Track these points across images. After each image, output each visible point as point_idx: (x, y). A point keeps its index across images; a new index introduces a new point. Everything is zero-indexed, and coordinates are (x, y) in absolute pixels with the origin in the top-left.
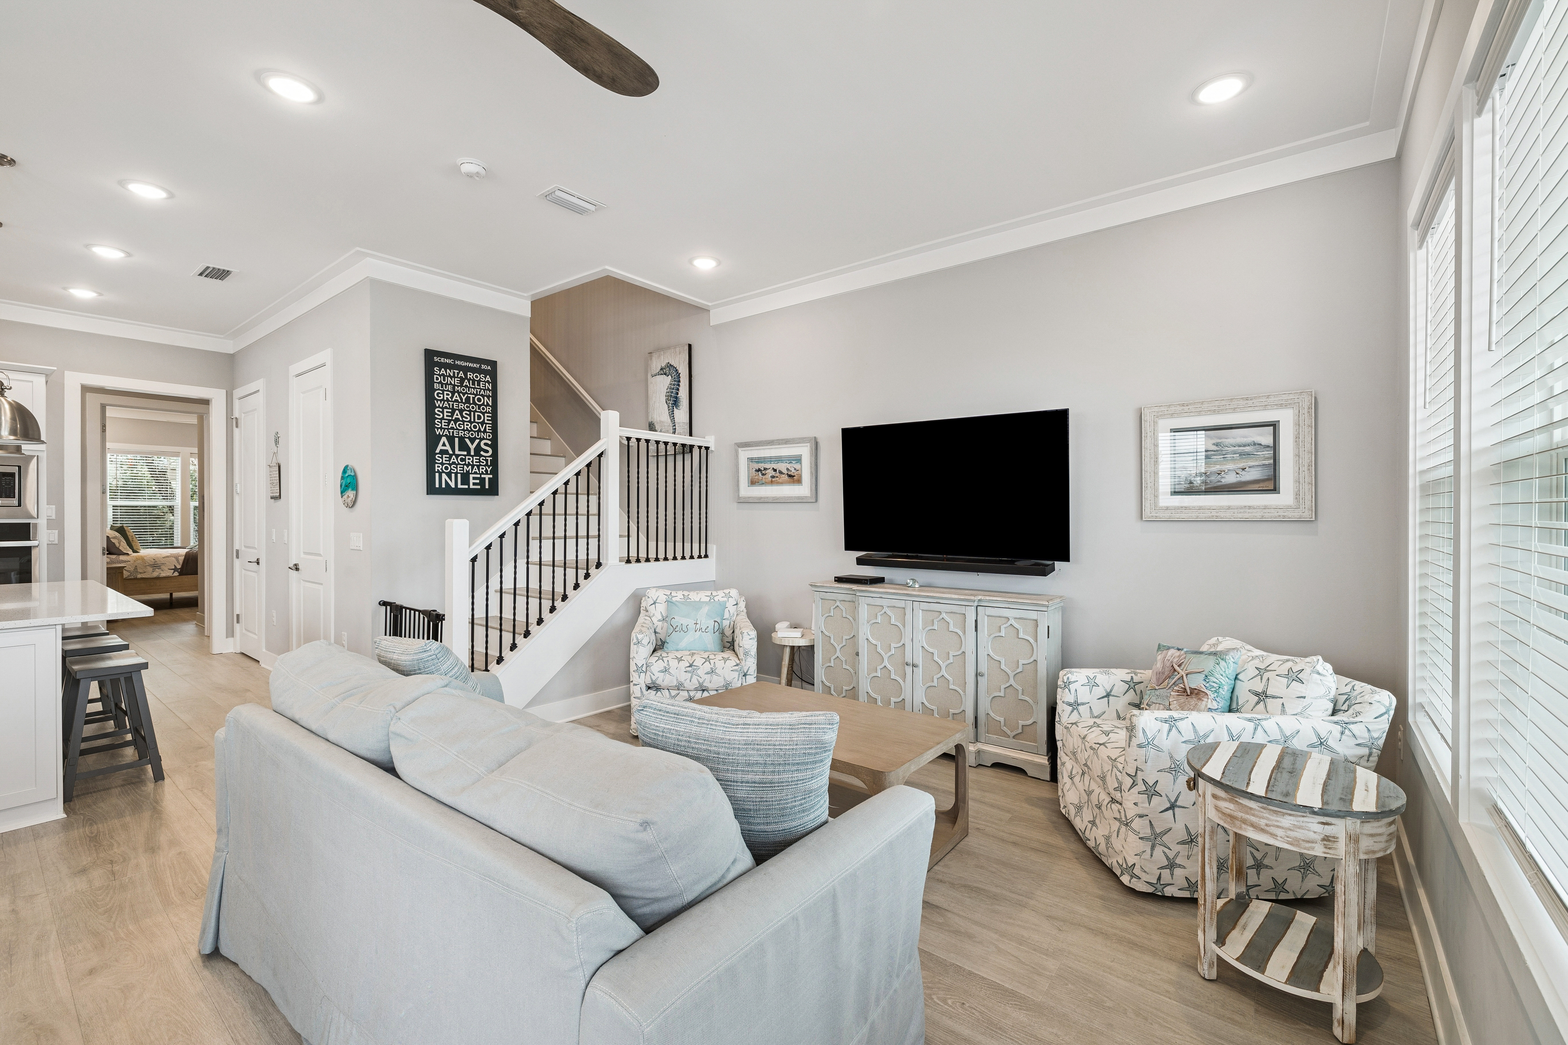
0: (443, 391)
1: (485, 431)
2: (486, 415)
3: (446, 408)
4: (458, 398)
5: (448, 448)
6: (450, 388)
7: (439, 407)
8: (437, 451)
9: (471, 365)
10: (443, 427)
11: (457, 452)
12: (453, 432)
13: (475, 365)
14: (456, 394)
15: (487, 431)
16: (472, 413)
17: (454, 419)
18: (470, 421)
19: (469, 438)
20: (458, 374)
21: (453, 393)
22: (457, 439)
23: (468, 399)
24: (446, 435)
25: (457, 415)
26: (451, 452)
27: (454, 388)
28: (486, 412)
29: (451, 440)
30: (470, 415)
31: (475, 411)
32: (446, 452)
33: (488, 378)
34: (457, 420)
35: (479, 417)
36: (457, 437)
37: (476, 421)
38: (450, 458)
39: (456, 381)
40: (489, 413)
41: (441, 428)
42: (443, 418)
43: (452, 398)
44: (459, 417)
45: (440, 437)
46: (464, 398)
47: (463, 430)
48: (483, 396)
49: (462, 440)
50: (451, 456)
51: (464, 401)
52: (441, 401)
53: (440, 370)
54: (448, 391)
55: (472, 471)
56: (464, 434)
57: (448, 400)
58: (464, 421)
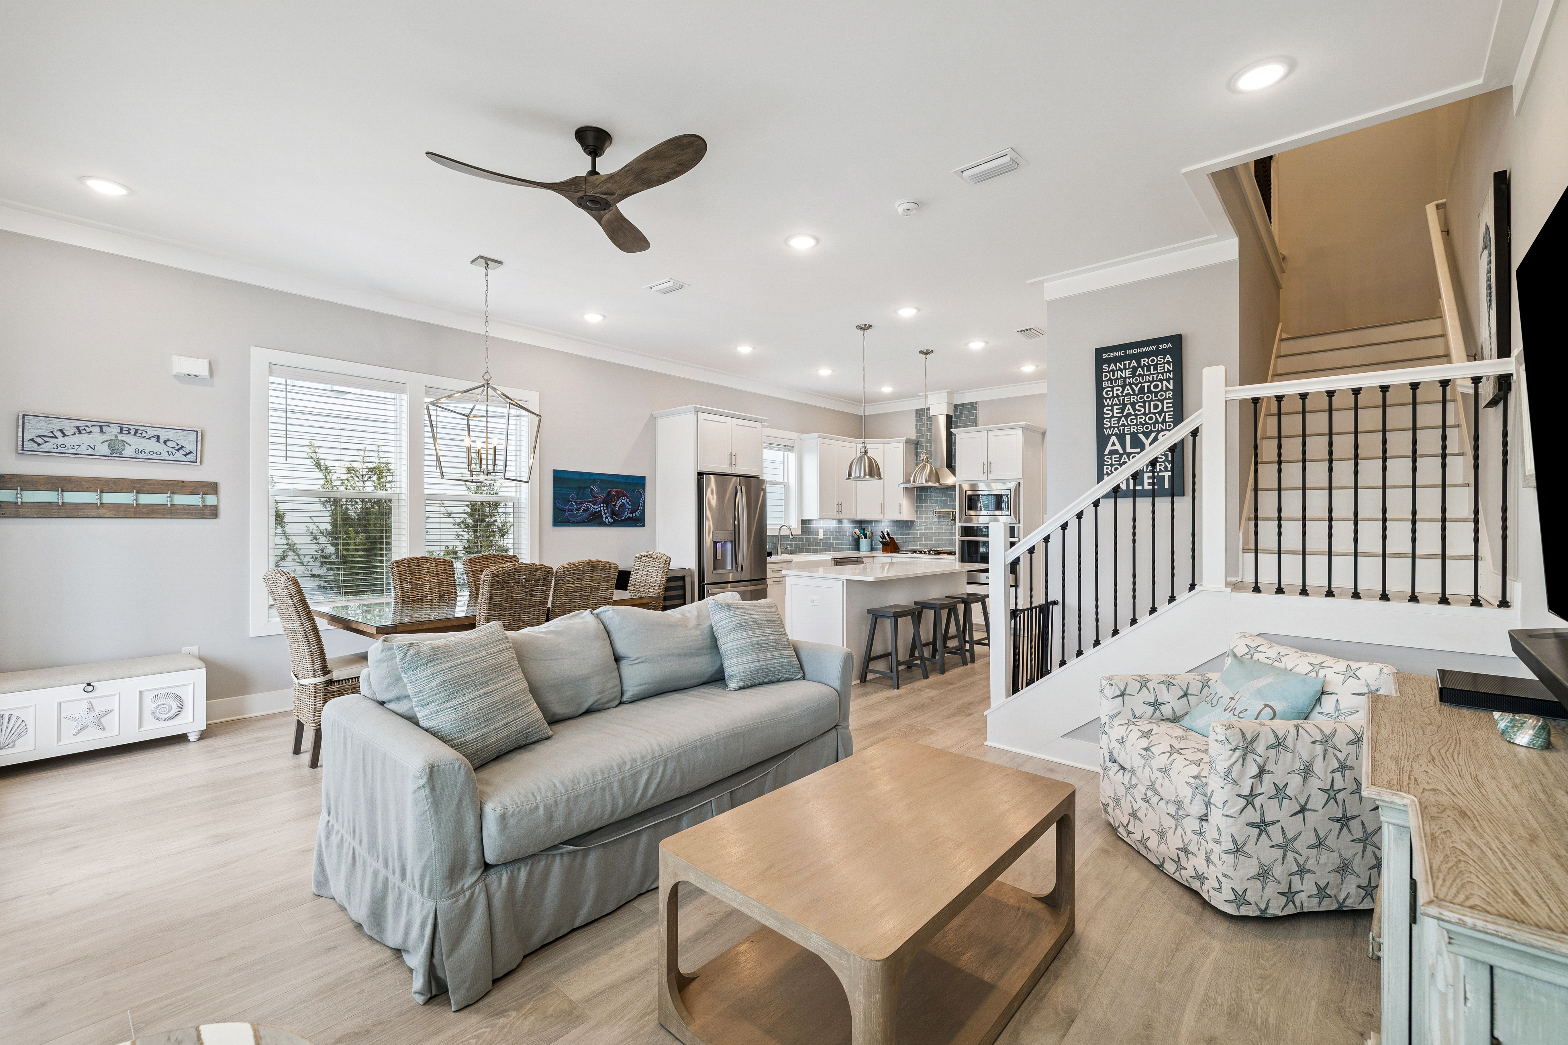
0: (1112, 388)
1: (1164, 421)
2: (1165, 402)
3: (1116, 404)
4: (1130, 391)
5: (1118, 447)
6: (1120, 382)
7: (1108, 405)
8: (1106, 452)
9: (1146, 349)
10: (1112, 425)
11: (1129, 450)
12: (1124, 430)
13: (1151, 348)
14: (1128, 387)
15: (1167, 420)
16: (1147, 404)
17: (1124, 414)
18: (1145, 414)
19: (1144, 433)
20: (1130, 364)
21: (1124, 387)
22: (1128, 437)
23: (1142, 388)
24: (1116, 435)
25: (1129, 409)
26: (1121, 451)
27: (1125, 381)
28: (1165, 399)
29: (1121, 438)
30: (1144, 407)
31: (1152, 400)
32: (1115, 452)
33: (1168, 358)
34: (1129, 415)
35: (1156, 407)
36: (1128, 434)
37: (1152, 411)
38: (1120, 458)
39: (1128, 373)
40: (1169, 398)
41: (1110, 427)
42: (1112, 417)
43: (1122, 392)
44: (1131, 411)
45: (1109, 436)
46: (1136, 389)
47: (1137, 425)
48: (1161, 381)
49: (1134, 436)
50: (1121, 455)
51: (1137, 392)
52: (1110, 398)
53: (1109, 367)
54: (1118, 386)
55: (1147, 470)
56: (1137, 429)
57: (1118, 396)
58: (1136, 415)
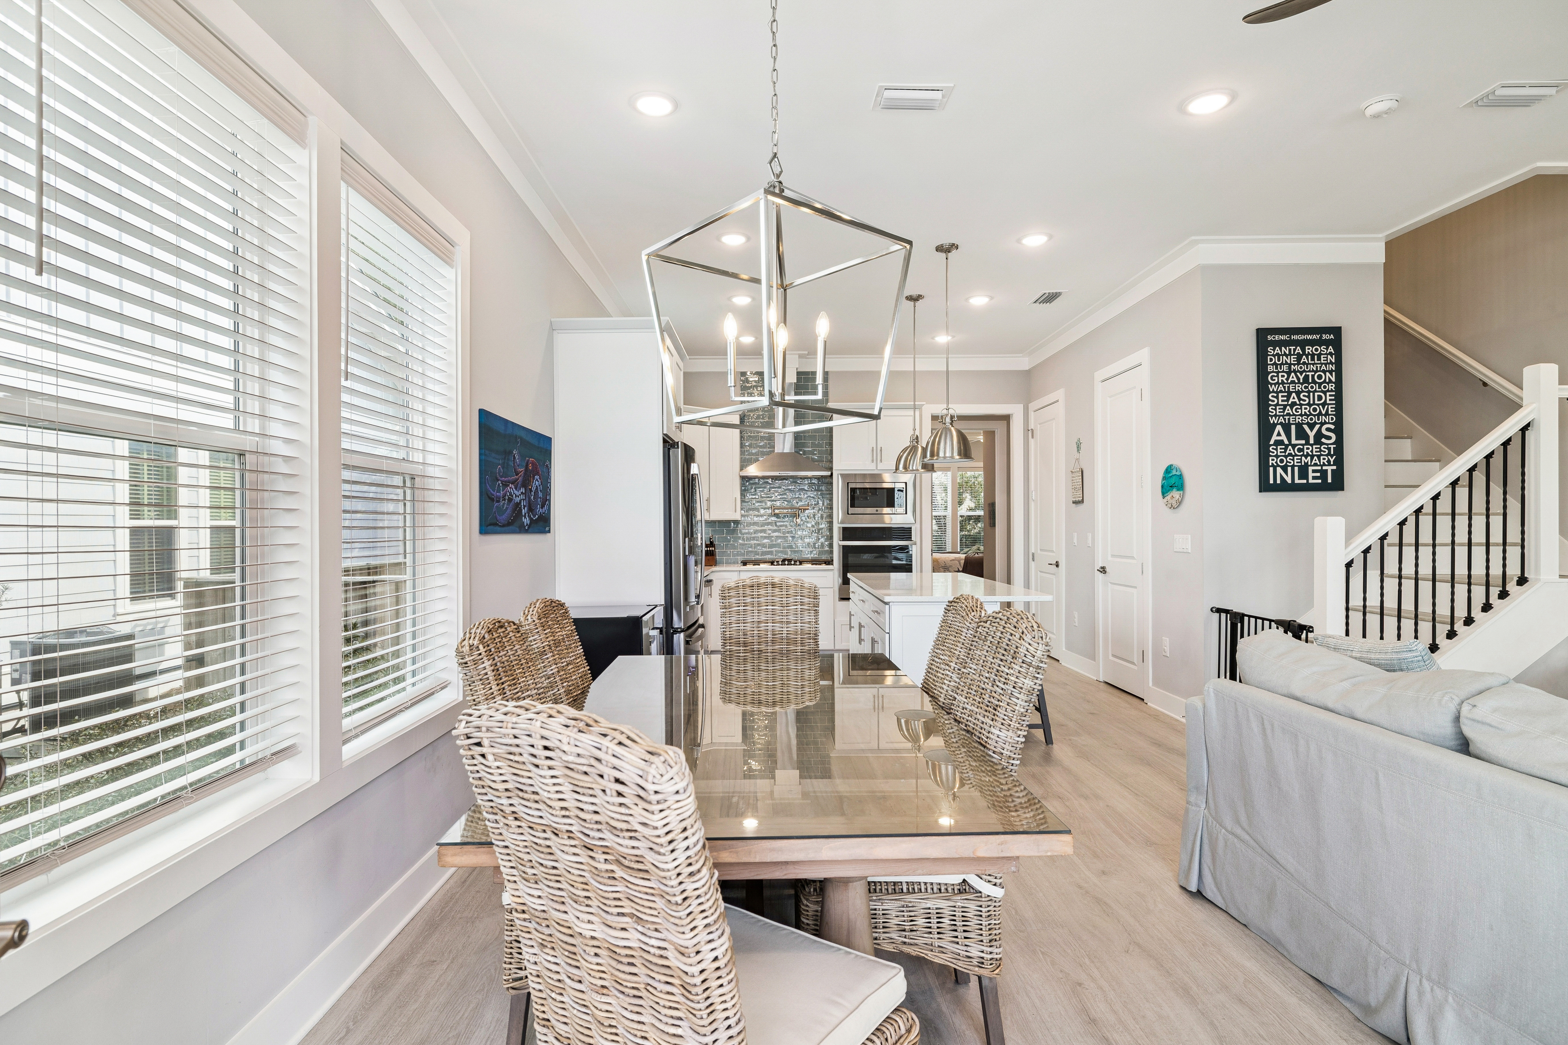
0: (1278, 373)
1: (1327, 414)
2: (1328, 394)
3: (1281, 391)
4: (1295, 379)
5: (1283, 437)
6: (1285, 368)
7: (1273, 391)
8: (1272, 442)
9: (1309, 337)
10: (1278, 414)
11: (1294, 441)
12: (1289, 419)
13: (1314, 337)
14: (1293, 374)
15: (1330, 413)
16: (1311, 394)
17: (1290, 403)
18: (1309, 404)
19: (1308, 424)
20: (1295, 350)
21: (1289, 374)
22: (1293, 427)
23: (1307, 377)
24: (1281, 424)
25: (1294, 398)
26: (1286, 442)
27: (1290, 368)
28: (1328, 391)
29: (1287, 428)
30: (1308, 397)
31: (1316, 391)
32: (1281, 442)
33: (1331, 349)
34: (1294, 404)
35: (1320, 398)
36: (1293, 424)
37: (1316, 402)
38: (1286, 449)
39: (1293, 359)
40: (1332, 391)
41: (1276, 416)
42: (1278, 404)
43: (1287, 379)
44: (1296, 400)
45: (1274, 425)
46: (1301, 378)
47: (1301, 415)
48: (1324, 372)
49: (1299, 426)
50: (1287, 446)
51: (1301, 381)
52: (1275, 384)
53: (1274, 350)
54: (1283, 372)
55: (1311, 462)
56: (1302, 420)
57: (1283, 383)
58: (1301, 405)
